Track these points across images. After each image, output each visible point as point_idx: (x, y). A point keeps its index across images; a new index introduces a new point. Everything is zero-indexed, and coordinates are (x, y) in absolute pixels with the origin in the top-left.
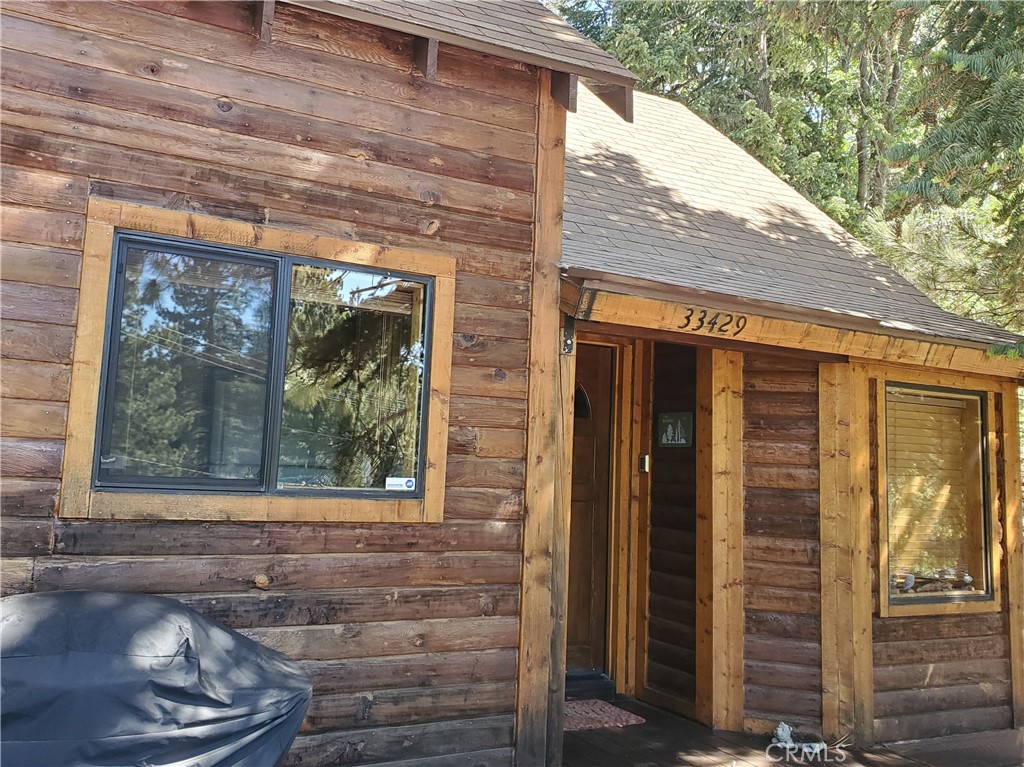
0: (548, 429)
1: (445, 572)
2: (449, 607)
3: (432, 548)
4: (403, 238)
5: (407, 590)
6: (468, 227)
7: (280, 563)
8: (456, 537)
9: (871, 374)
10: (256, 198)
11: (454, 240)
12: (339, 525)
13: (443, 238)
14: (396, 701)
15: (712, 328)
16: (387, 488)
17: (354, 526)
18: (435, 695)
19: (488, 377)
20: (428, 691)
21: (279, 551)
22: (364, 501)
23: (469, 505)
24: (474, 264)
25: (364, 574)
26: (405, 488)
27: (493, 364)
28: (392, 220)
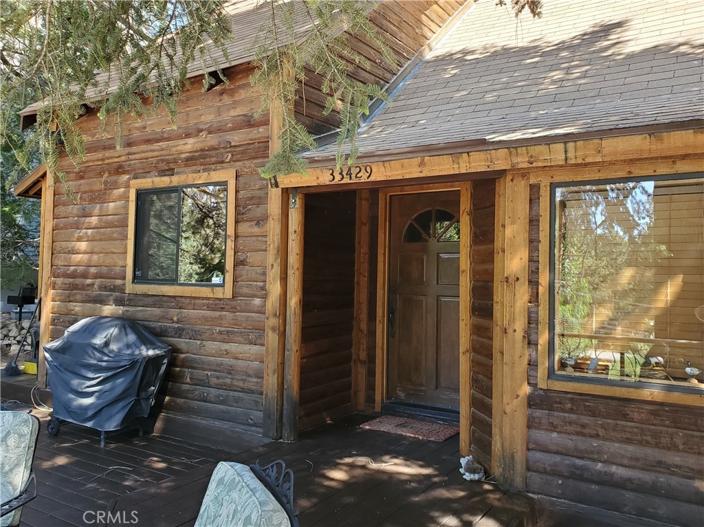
0: (276, 250)
1: (236, 323)
2: (237, 338)
3: (231, 310)
4: (219, 166)
5: (222, 329)
6: (243, 152)
7: (181, 313)
8: (240, 306)
9: (533, 181)
10: (172, 166)
11: (238, 161)
12: (198, 298)
13: (234, 161)
14: (218, 378)
15: (350, 177)
16: (213, 282)
17: (203, 298)
18: (232, 379)
19: (251, 226)
20: (230, 376)
21: (180, 308)
22: (203, 288)
23: (245, 290)
24: (245, 170)
25: (206, 320)
26: (219, 282)
27: (254, 219)
28: (213, 160)
